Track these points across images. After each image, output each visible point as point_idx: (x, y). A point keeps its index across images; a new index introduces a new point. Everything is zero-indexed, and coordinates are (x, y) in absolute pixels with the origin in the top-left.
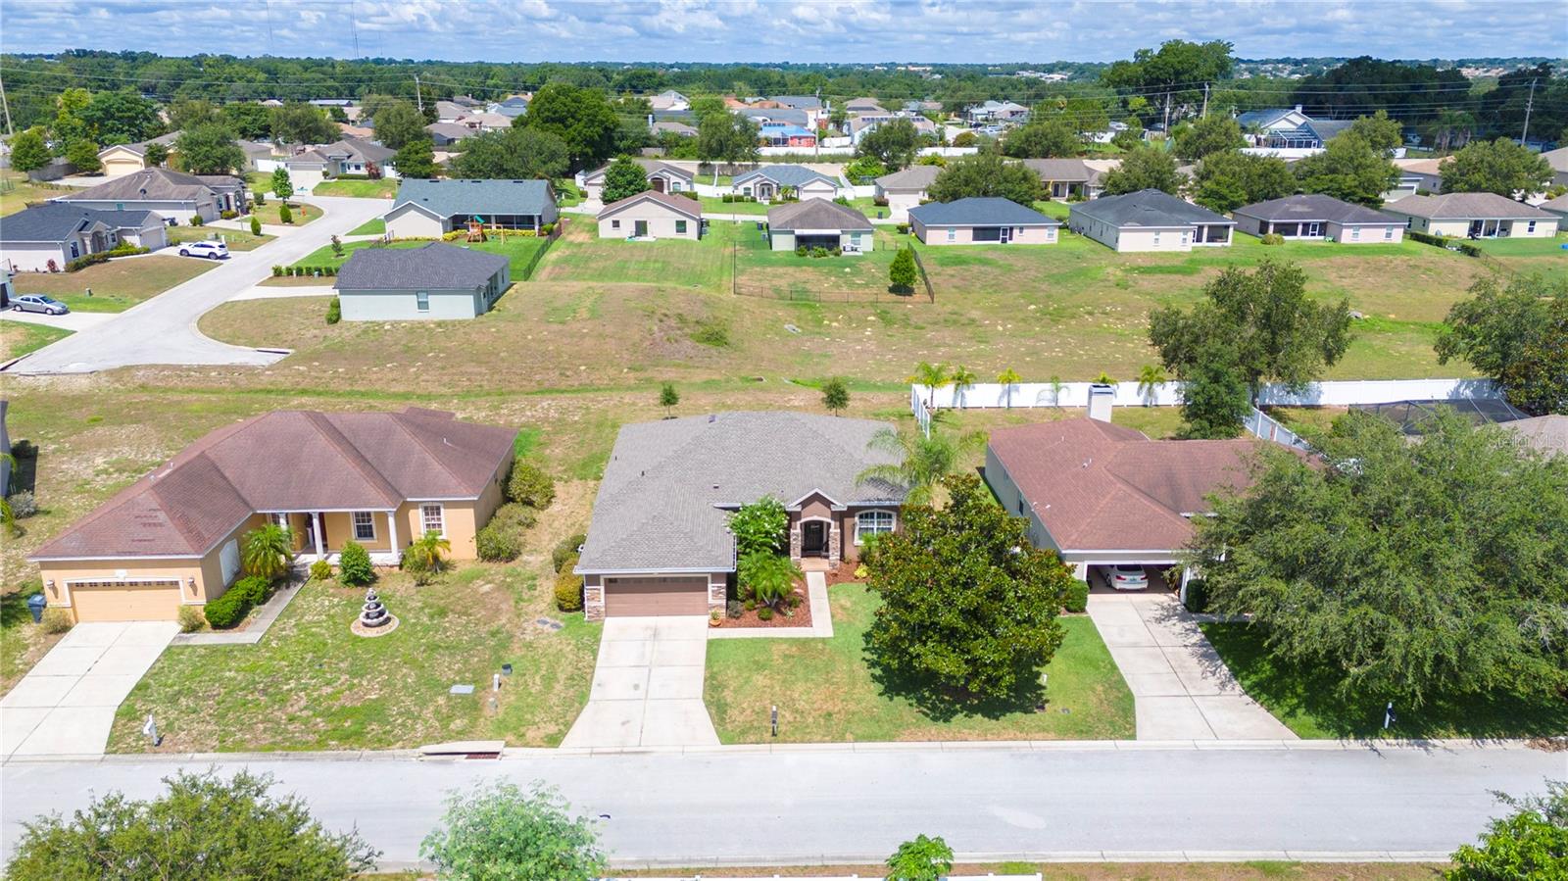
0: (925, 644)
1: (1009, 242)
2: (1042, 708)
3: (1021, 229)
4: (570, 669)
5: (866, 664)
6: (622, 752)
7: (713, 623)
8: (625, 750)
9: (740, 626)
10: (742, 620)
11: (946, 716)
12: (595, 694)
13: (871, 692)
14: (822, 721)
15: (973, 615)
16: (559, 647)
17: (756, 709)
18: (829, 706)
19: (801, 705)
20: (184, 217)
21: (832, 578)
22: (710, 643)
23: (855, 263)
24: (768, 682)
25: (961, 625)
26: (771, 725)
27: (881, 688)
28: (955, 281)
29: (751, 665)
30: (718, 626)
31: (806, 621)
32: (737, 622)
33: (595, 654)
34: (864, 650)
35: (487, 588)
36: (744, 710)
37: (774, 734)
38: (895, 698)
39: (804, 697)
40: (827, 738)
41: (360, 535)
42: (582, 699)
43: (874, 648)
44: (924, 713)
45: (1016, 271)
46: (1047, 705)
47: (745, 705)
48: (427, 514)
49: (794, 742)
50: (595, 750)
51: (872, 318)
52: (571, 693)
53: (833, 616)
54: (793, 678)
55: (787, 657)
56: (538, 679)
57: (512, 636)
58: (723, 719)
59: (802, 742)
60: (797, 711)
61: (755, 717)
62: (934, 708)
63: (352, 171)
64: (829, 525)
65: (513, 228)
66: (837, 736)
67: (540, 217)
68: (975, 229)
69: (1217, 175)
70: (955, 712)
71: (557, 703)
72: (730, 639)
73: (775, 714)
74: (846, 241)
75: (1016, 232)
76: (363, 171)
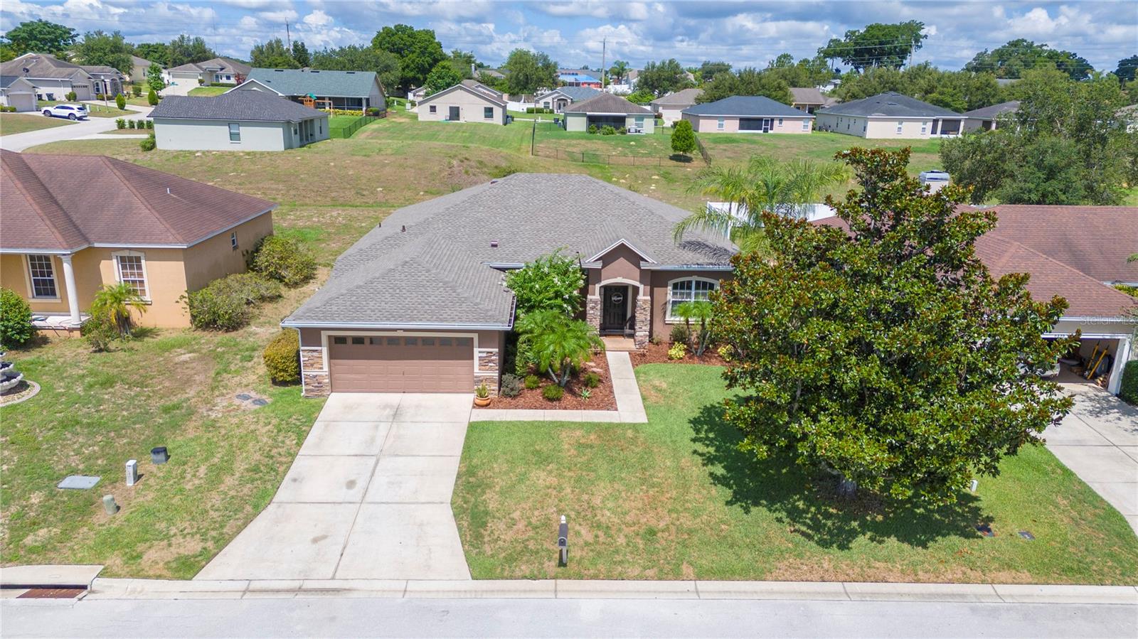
0: (815, 419)
1: (770, 132)
2: (986, 529)
3: (781, 120)
4: (257, 456)
5: (699, 460)
6: (300, 590)
7: (478, 401)
8: (308, 585)
9: (516, 407)
10: (521, 401)
11: (842, 539)
12: (282, 495)
13: (712, 499)
14: (641, 544)
15: (905, 367)
16: (252, 427)
17: (533, 520)
18: (649, 519)
19: (606, 516)
20: (61, 93)
21: (638, 358)
22: (473, 427)
23: (640, 140)
24: (553, 480)
25: (885, 383)
26: (557, 548)
27: (728, 493)
28: (727, 154)
29: (530, 456)
30: (486, 406)
31: (610, 405)
32: (513, 402)
33: (301, 437)
34: (694, 440)
35: (186, 357)
36: (514, 522)
37: (562, 563)
38: (754, 510)
39: (610, 504)
40: (650, 573)
41: (39, 293)
42: (261, 501)
43: (707, 438)
44: (803, 534)
45: (782, 148)
46: (992, 525)
47: (516, 515)
48: (124, 267)
49: (595, 577)
50: (255, 585)
51: (657, 177)
52: (246, 490)
53: (644, 399)
54: (593, 475)
55: (581, 446)
56: (203, 470)
57: (192, 413)
58: (479, 537)
59: (609, 578)
60: (599, 526)
61: (531, 534)
62: (817, 526)
63: (224, 80)
64: (636, 290)
65: (344, 109)
66: (667, 568)
67: (368, 100)
68: (741, 119)
69: (940, 89)
70: (853, 534)
71: (218, 504)
72: (501, 422)
73: (564, 530)
74: (631, 124)
75: (776, 123)
76: (233, 81)
